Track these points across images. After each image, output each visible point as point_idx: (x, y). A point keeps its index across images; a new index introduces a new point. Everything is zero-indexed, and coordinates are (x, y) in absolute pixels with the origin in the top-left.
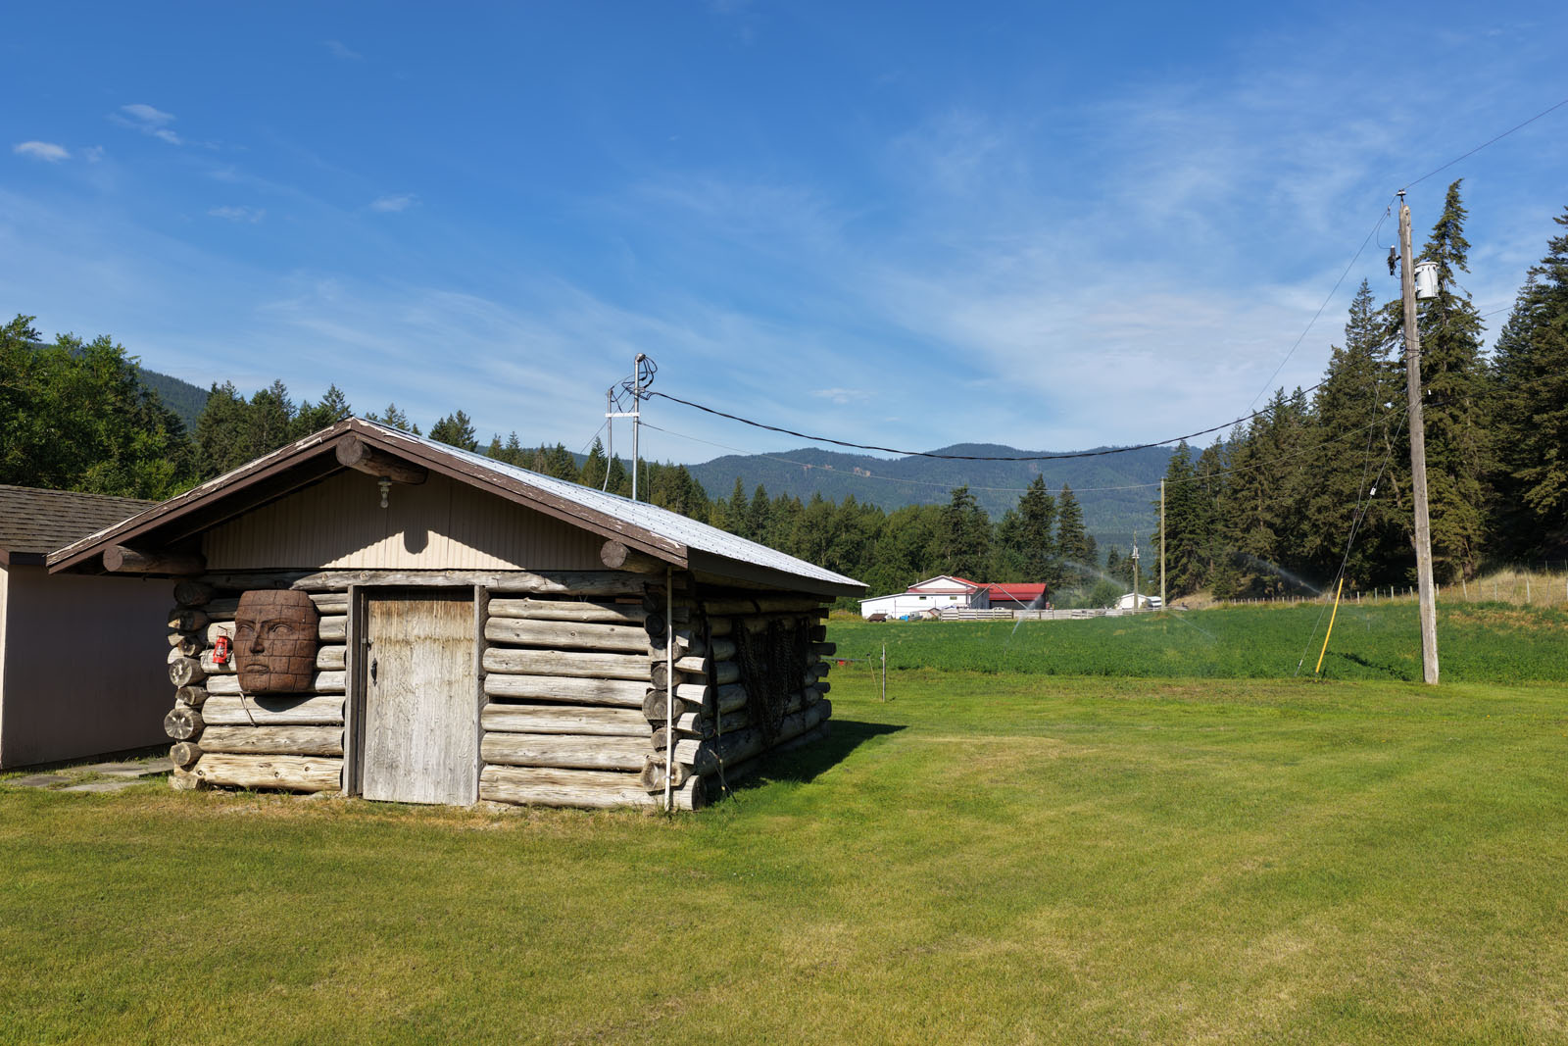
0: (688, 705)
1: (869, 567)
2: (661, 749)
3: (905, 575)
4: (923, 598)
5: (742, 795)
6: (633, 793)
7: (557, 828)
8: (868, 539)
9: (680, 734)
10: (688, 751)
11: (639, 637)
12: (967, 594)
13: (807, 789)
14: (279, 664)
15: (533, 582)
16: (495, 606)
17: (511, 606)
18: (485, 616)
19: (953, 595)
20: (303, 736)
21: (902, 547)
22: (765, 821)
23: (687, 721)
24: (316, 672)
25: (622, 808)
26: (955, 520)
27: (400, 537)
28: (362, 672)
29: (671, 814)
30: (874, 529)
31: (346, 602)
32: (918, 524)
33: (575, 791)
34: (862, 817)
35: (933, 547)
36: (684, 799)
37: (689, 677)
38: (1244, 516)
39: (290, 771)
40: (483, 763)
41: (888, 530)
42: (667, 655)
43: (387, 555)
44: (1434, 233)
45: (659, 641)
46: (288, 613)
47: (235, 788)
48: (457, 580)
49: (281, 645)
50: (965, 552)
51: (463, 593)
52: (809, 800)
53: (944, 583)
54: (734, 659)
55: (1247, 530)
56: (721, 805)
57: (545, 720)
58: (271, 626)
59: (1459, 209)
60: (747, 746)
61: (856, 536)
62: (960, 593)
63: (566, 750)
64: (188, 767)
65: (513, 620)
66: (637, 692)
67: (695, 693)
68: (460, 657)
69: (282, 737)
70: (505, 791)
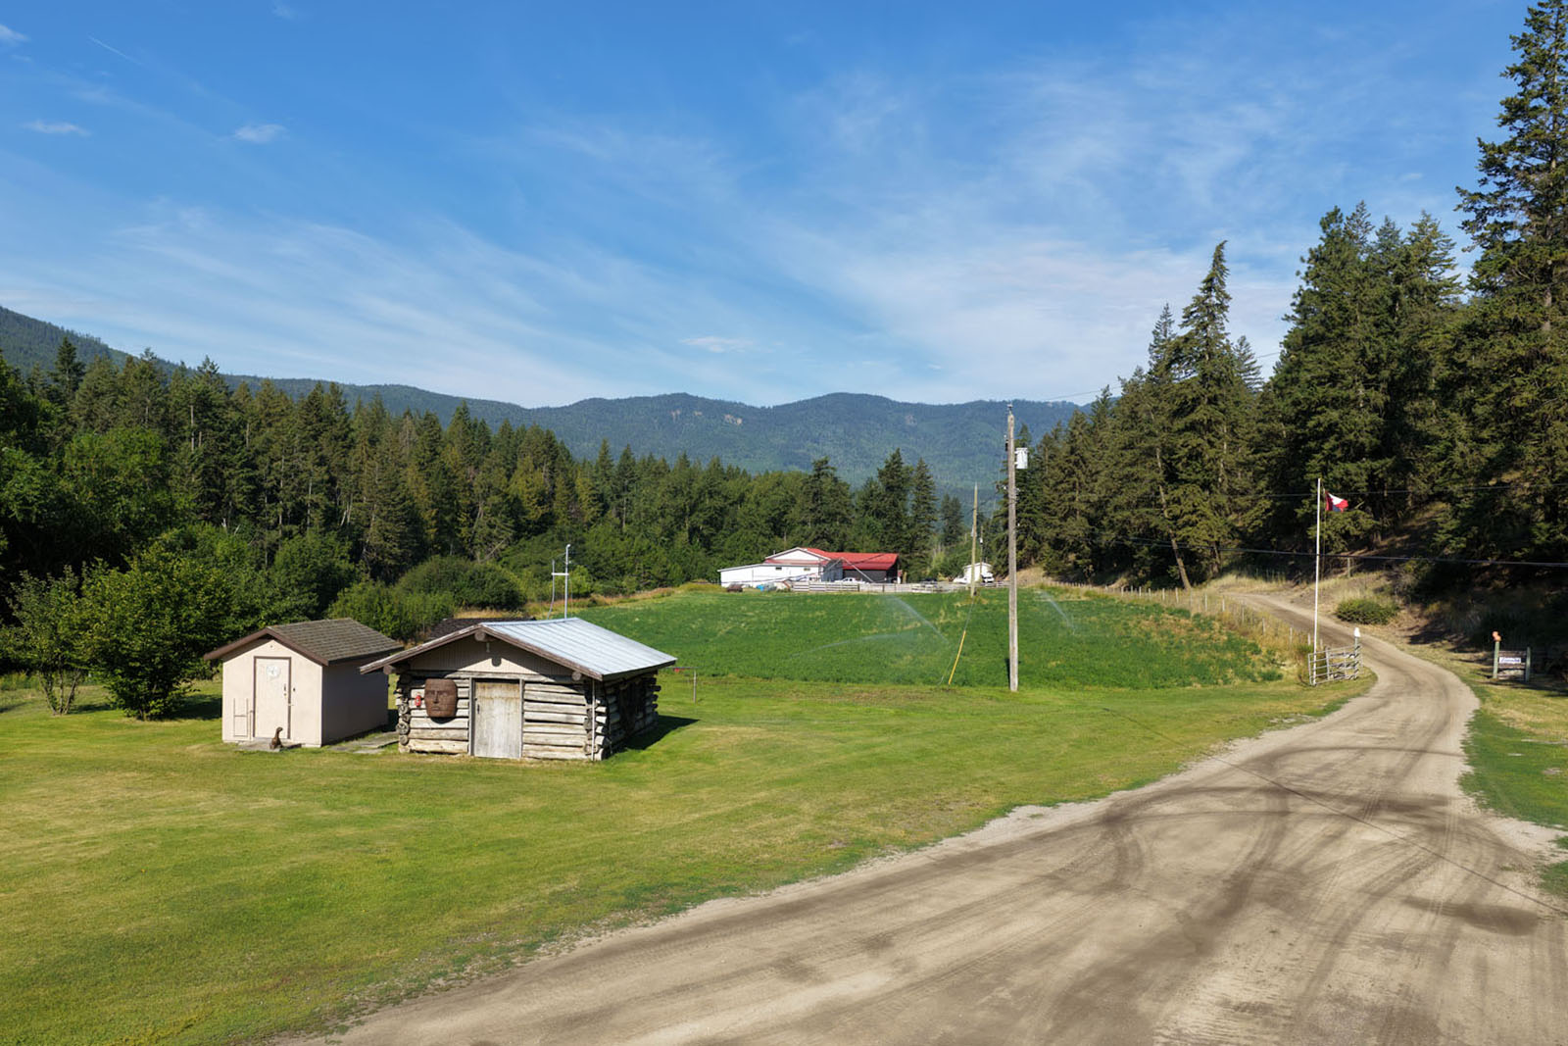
0: (599, 724)
1: (732, 532)
2: (590, 739)
3: (766, 541)
4: (779, 568)
5: (618, 755)
6: (580, 755)
7: (554, 766)
8: (731, 505)
9: (597, 734)
10: (600, 740)
11: (582, 699)
12: (820, 565)
13: (643, 753)
14: (444, 707)
15: (543, 679)
16: (527, 686)
17: (533, 687)
18: (524, 690)
19: (806, 566)
20: (452, 733)
21: (764, 512)
22: (627, 764)
23: (599, 729)
24: (456, 709)
25: (576, 760)
26: (815, 490)
27: (490, 660)
28: (474, 709)
29: (594, 762)
30: (737, 495)
31: (468, 683)
32: (780, 490)
33: (558, 754)
34: (662, 763)
35: (794, 513)
36: (598, 756)
37: (600, 714)
38: (1062, 506)
39: (447, 746)
40: (524, 743)
41: (751, 496)
42: (593, 706)
43: (485, 667)
44: (1203, 286)
45: (590, 701)
46: (447, 688)
47: (423, 752)
48: (512, 677)
49: (445, 700)
50: (824, 521)
51: (517, 681)
52: (644, 757)
53: (798, 555)
54: (618, 711)
55: (1064, 519)
56: (611, 759)
57: (547, 728)
58: (440, 693)
59: (1222, 267)
60: (620, 737)
61: (719, 502)
62: (814, 564)
63: (554, 739)
64: (405, 745)
65: (535, 693)
66: (581, 719)
67: (602, 719)
68: (513, 704)
69: (444, 734)
70: (532, 754)
